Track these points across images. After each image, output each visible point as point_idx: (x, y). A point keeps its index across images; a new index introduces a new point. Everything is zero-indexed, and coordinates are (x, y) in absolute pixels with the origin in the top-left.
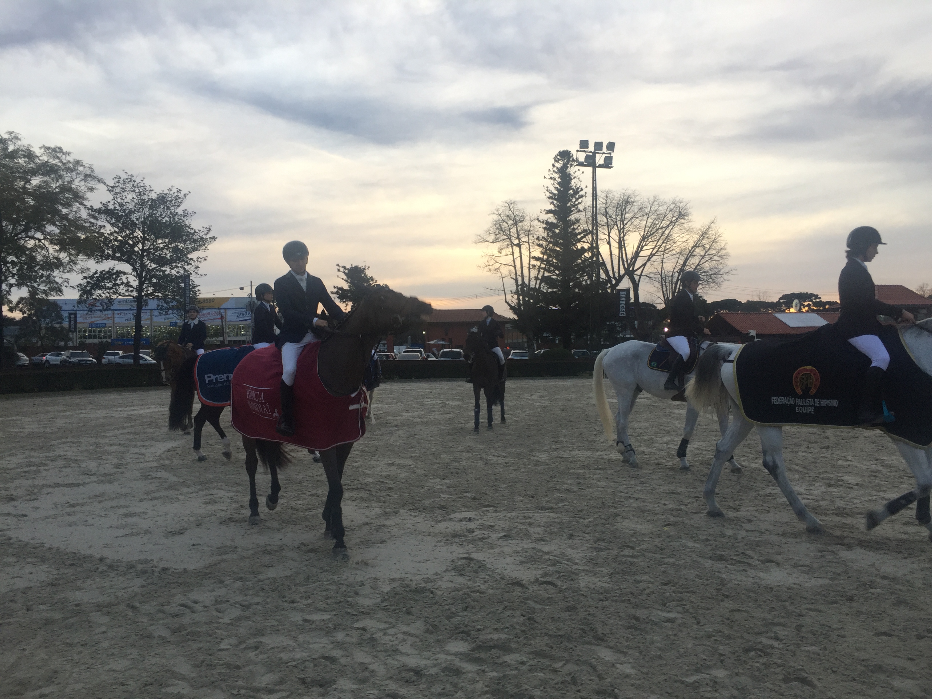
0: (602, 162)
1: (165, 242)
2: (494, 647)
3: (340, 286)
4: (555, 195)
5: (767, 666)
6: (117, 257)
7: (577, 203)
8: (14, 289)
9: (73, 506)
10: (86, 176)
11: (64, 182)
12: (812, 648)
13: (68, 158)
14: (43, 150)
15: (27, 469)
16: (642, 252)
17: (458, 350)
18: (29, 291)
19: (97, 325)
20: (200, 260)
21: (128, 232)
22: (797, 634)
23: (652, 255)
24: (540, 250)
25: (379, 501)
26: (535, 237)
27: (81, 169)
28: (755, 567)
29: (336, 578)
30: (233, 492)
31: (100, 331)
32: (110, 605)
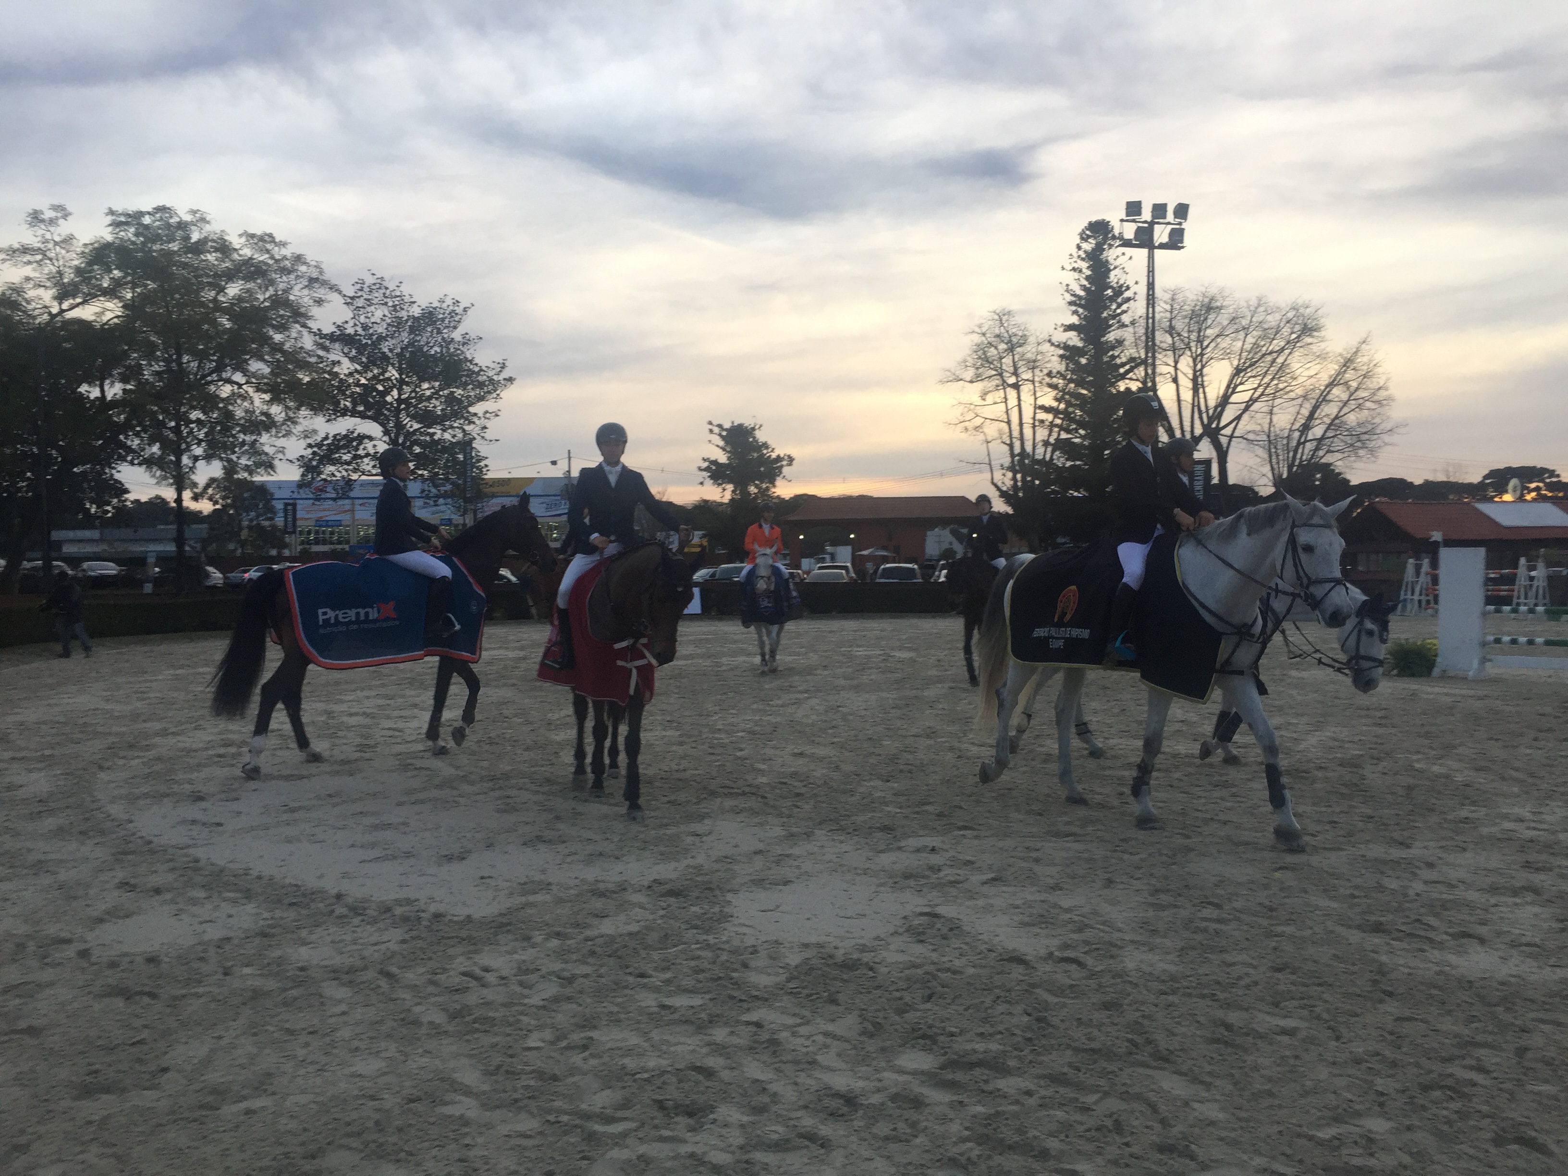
0: (1165, 239)
1: (433, 388)
2: (979, 1064)
3: (713, 458)
4: (1080, 298)
5: (1463, 1115)
6: (360, 412)
7: (1119, 311)
8: (201, 464)
9: (293, 810)
10: (312, 281)
11: (276, 291)
12: (1545, 1088)
13: (285, 252)
14: (243, 240)
15: (222, 751)
16: (1234, 396)
17: (910, 566)
18: (224, 468)
19: (327, 524)
20: (488, 415)
21: (376, 371)
22: (1519, 1063)
23: (1252, 401)
24: (1054, 393)
25: (780, 815)
26: (1045, 371)
27: (303, 268)
28: (1440, 946)
29: (711, 939)
30: (543, 793)
31: (332, 533)
32: (352, 970)
